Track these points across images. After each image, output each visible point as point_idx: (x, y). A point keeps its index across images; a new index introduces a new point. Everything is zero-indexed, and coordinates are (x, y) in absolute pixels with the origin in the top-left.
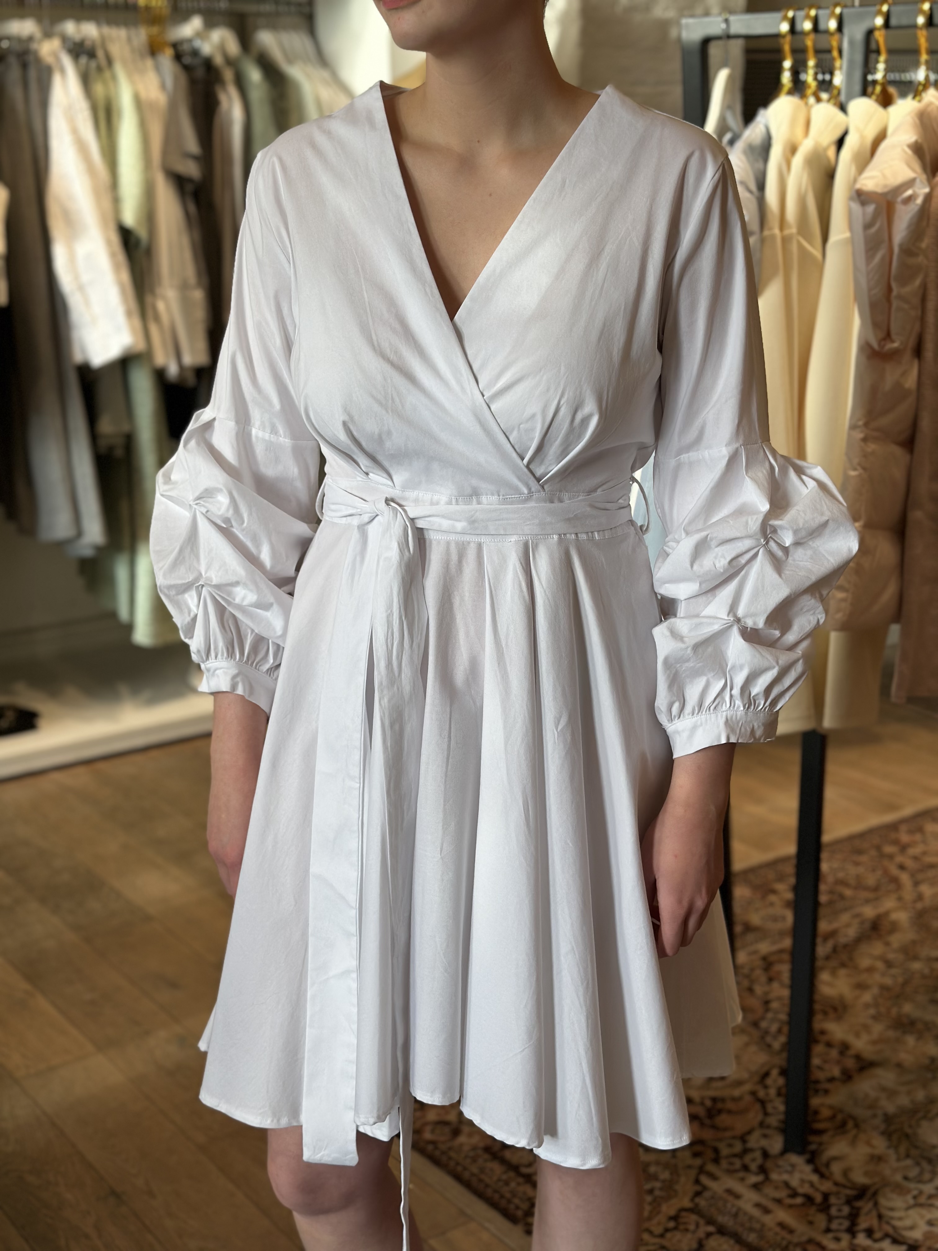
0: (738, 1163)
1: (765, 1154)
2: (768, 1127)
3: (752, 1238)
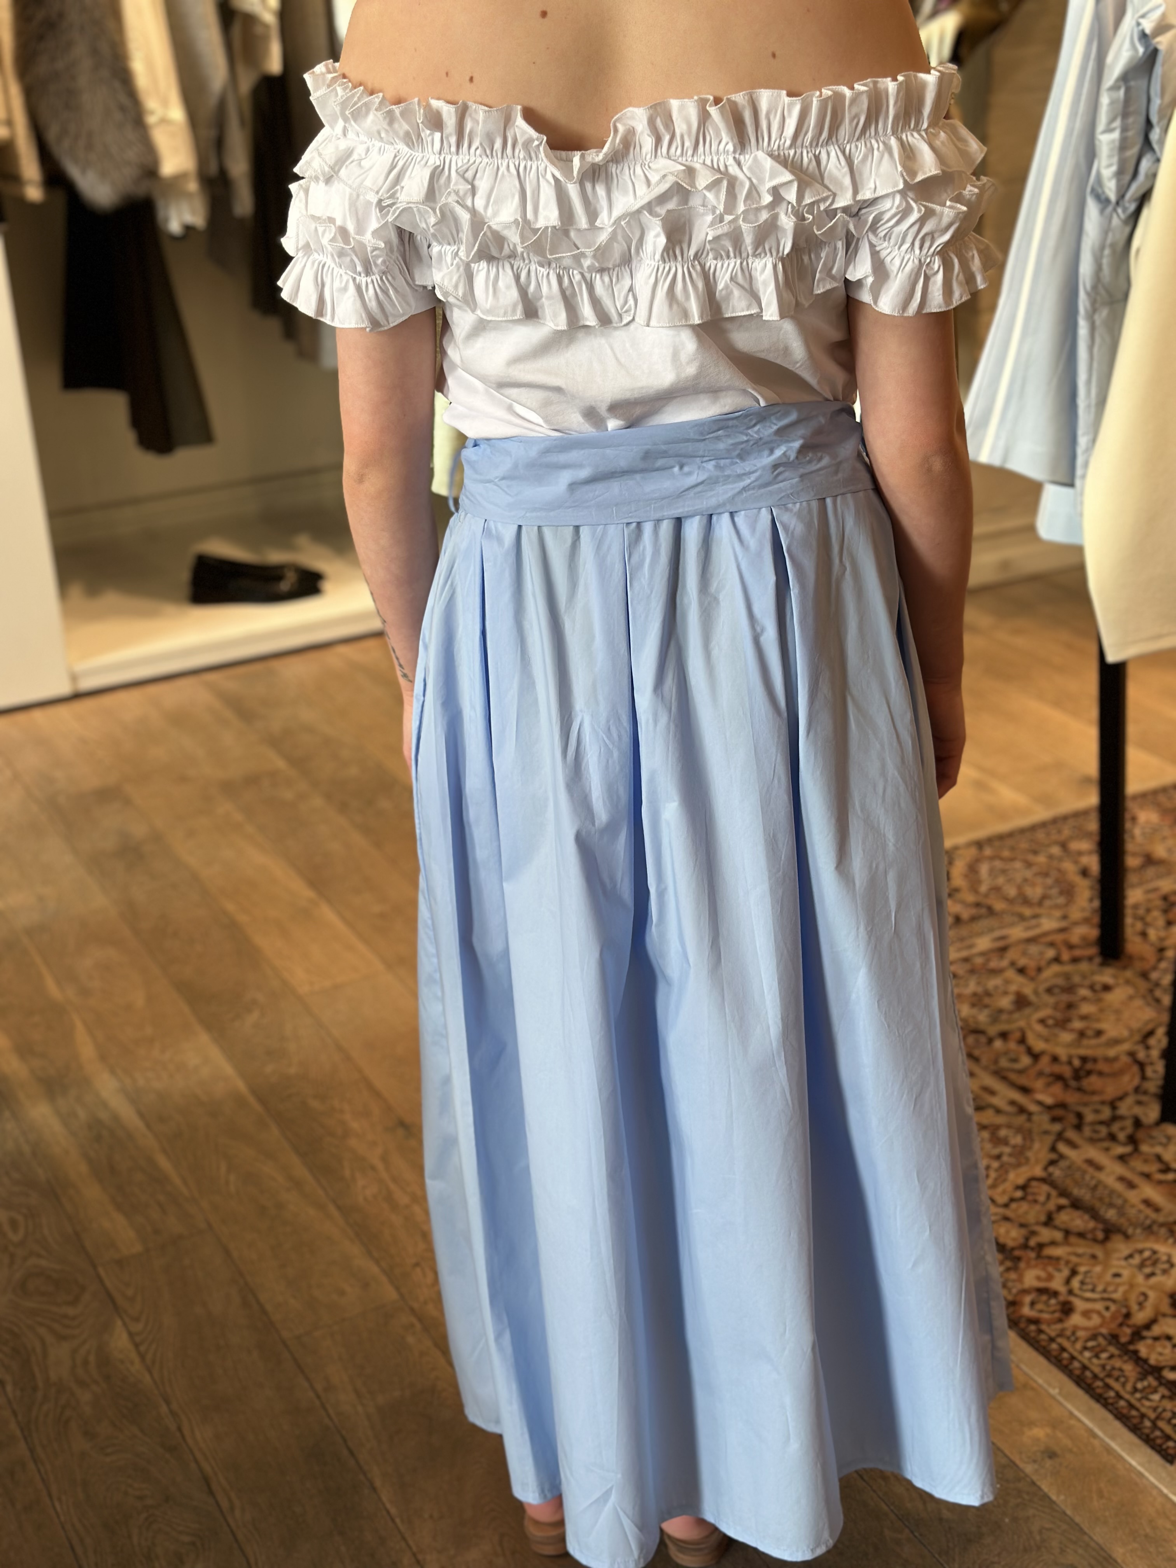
0: (1104, 1131)
1: (1138, 1123)
2: (1145, 1093)
3: (1111, 1214)
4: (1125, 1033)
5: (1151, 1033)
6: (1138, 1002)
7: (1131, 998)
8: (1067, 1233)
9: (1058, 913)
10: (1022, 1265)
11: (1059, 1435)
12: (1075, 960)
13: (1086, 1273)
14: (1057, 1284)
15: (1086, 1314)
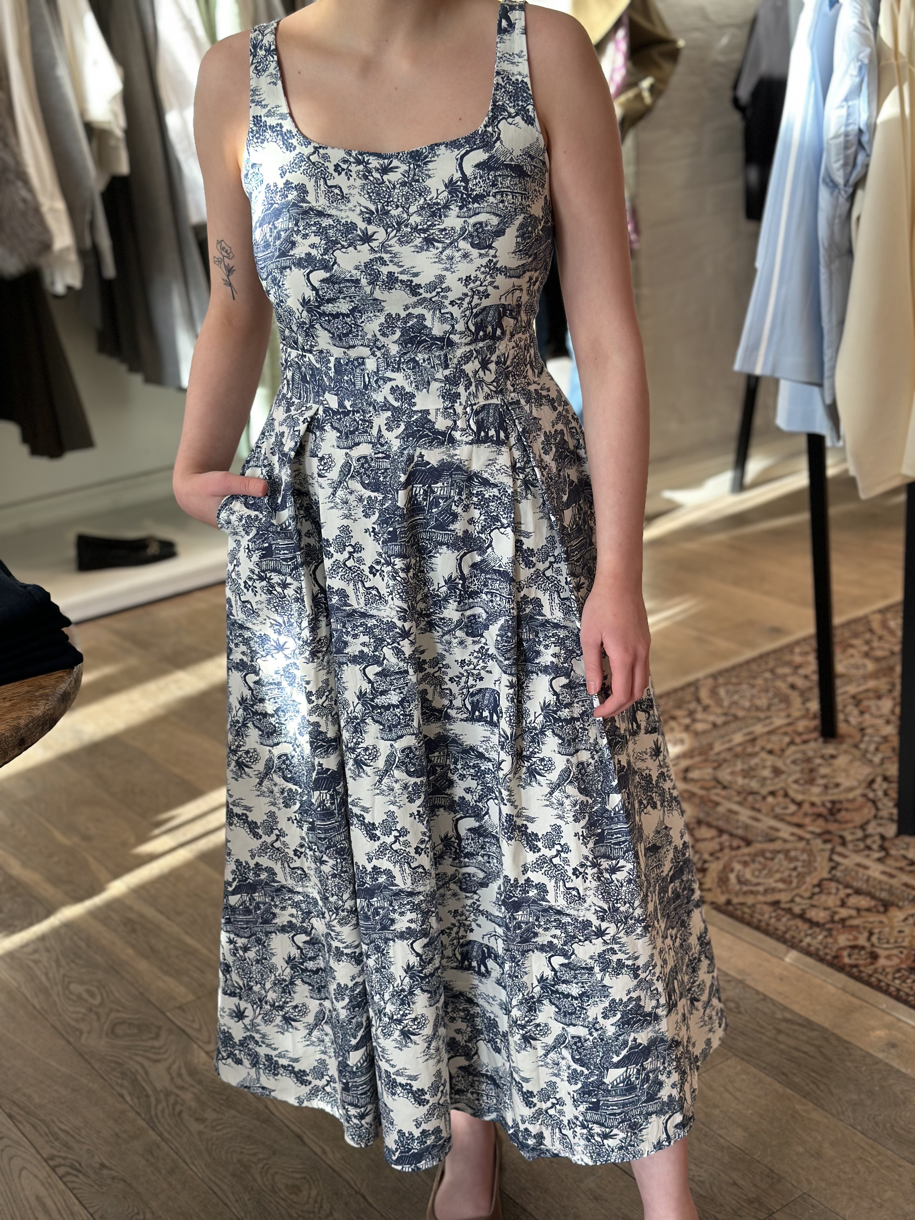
0: (861, 845)
1: (883, 838)
2: (882, 818)
3: (884, 895)
4: (855, 783)
5: (872, 782)
6: (857, 764)
7: (851, 761)
8: (858, 910)
9: (783, 714)
10: (834, 933)
11: (894, 1033)
12: (805, 742)
13: (880, 933)
14: (862, 941)
15: (888, 957)
